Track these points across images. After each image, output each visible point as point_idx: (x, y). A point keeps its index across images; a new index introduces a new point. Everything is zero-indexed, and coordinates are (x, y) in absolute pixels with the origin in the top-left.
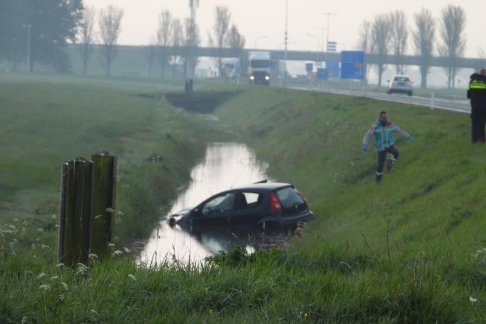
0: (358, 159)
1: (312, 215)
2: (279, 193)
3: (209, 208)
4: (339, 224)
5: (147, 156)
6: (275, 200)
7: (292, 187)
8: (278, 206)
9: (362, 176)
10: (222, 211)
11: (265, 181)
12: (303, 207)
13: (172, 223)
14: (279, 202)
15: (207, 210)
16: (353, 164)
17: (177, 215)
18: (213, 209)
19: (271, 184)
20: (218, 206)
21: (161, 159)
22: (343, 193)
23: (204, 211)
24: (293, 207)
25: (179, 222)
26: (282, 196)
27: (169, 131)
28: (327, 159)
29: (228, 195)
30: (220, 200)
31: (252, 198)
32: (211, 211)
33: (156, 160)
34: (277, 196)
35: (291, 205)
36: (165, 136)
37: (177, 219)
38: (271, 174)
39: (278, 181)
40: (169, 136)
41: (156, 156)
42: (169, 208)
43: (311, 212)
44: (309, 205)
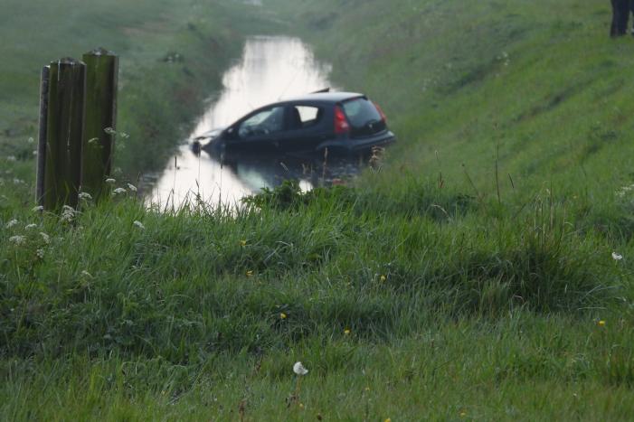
0: (456, 59)
1: (392, 137)
2: (346, 106)
3: (249, 128)
4: (431, 149)
5: (162, 54)
6: (340, 116)
7: (365, 98)
8: (344, 125)
9: (462, 83)
10: (267, 132)
11: (327, 91)
12: (380, 126)
13: (196, 149)
14: (346, 119)
15: (245, 130)
16: (449, 65)
17: (203, 138)
18: (253, 129)
19: (336, 95)
20: (260, 125)
21: (181, 59)
22: (435, 106)
23: (241, 132)
24: (366, 126)
25: (206, 148)
26: (351, 111)
27: (192, 19)
28: (412, 59)
29: (275, 110)
30: (263, 117)
31: (308, 114)
32: (251, 132)
33: (174, 60)
34: (343, 112)
35: (363, 124)
36: (186, 27)
37: (203, 143)
38: (336, 80)
39: (346, 90)
40: (192, 27)
41: (173, 55)
42: (191, 129)
43: (391, 134)
44: (389, 123)
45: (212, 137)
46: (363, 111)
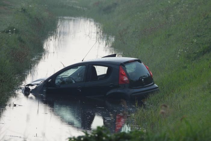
0: (198, 36)
1: (157, 88)
2: (127, 66)
3: (62, 79)
4: (184, 97)
5: (4, 28)
6: (123, 72)
7: (139, 61)
8: (125, 79)
9: (204, 53)
10: (74, 82)
11: (114, 56)
12: (149, 80)
13: (27, 92)
14: (127, 75)
15: (59, 80)
16: (195, 41)
17: (32, 85)
18: (65, 79)
19: (119, 58)
20: (69, 77)
21: (17, 32)
22: (185, 67)
23: (56, 82)
24: (140, 80)
25: (33, 92)
26: (130, 69)
27: (24, 5)
28: (169, 35)
29: (79, 67)
30: (71, 72)
31: (101, 71)
32: (63, 82)
33: (12, 32)
34: (125, 70)
35: (138, 79)
36: (20, 10)
37: (31, 88)
38: (117, 47)
39: (124, 56)
40: (24, 10)
41: (12, 29)
42: (23, 79)
43: (156, 85)
44: (155, 78)
45: (37, 84)
46: (138, 70)
